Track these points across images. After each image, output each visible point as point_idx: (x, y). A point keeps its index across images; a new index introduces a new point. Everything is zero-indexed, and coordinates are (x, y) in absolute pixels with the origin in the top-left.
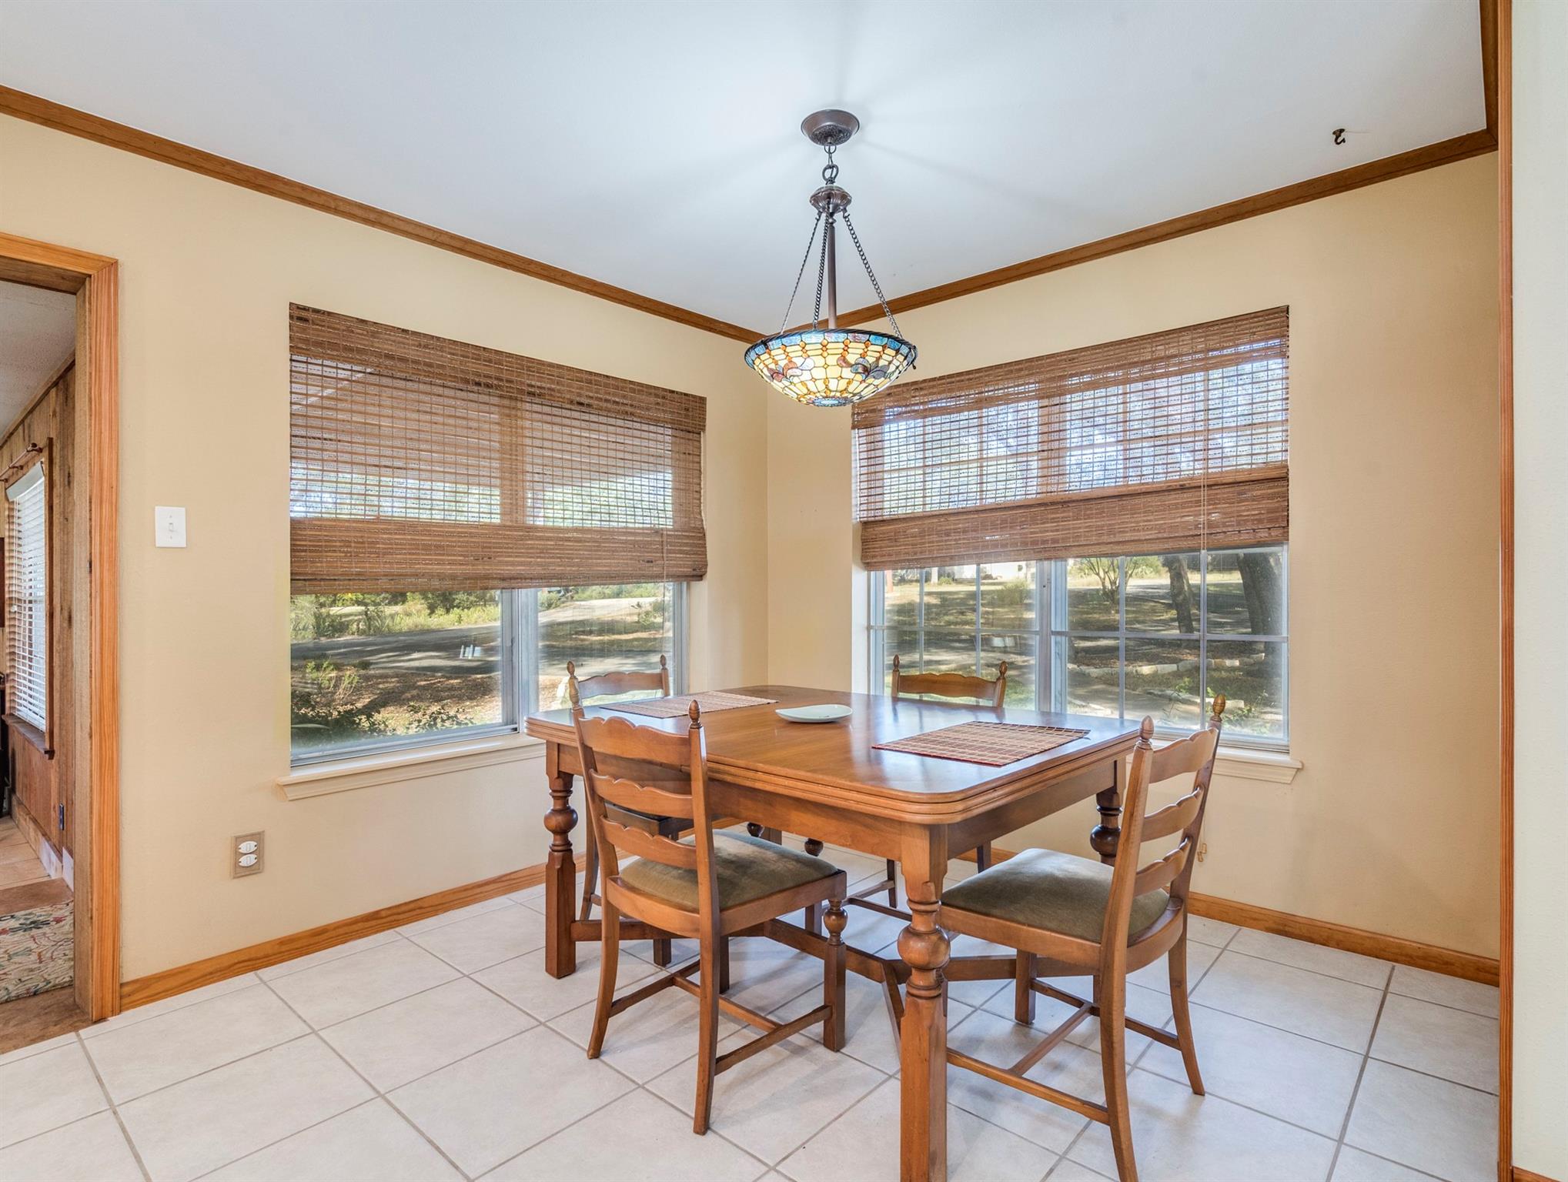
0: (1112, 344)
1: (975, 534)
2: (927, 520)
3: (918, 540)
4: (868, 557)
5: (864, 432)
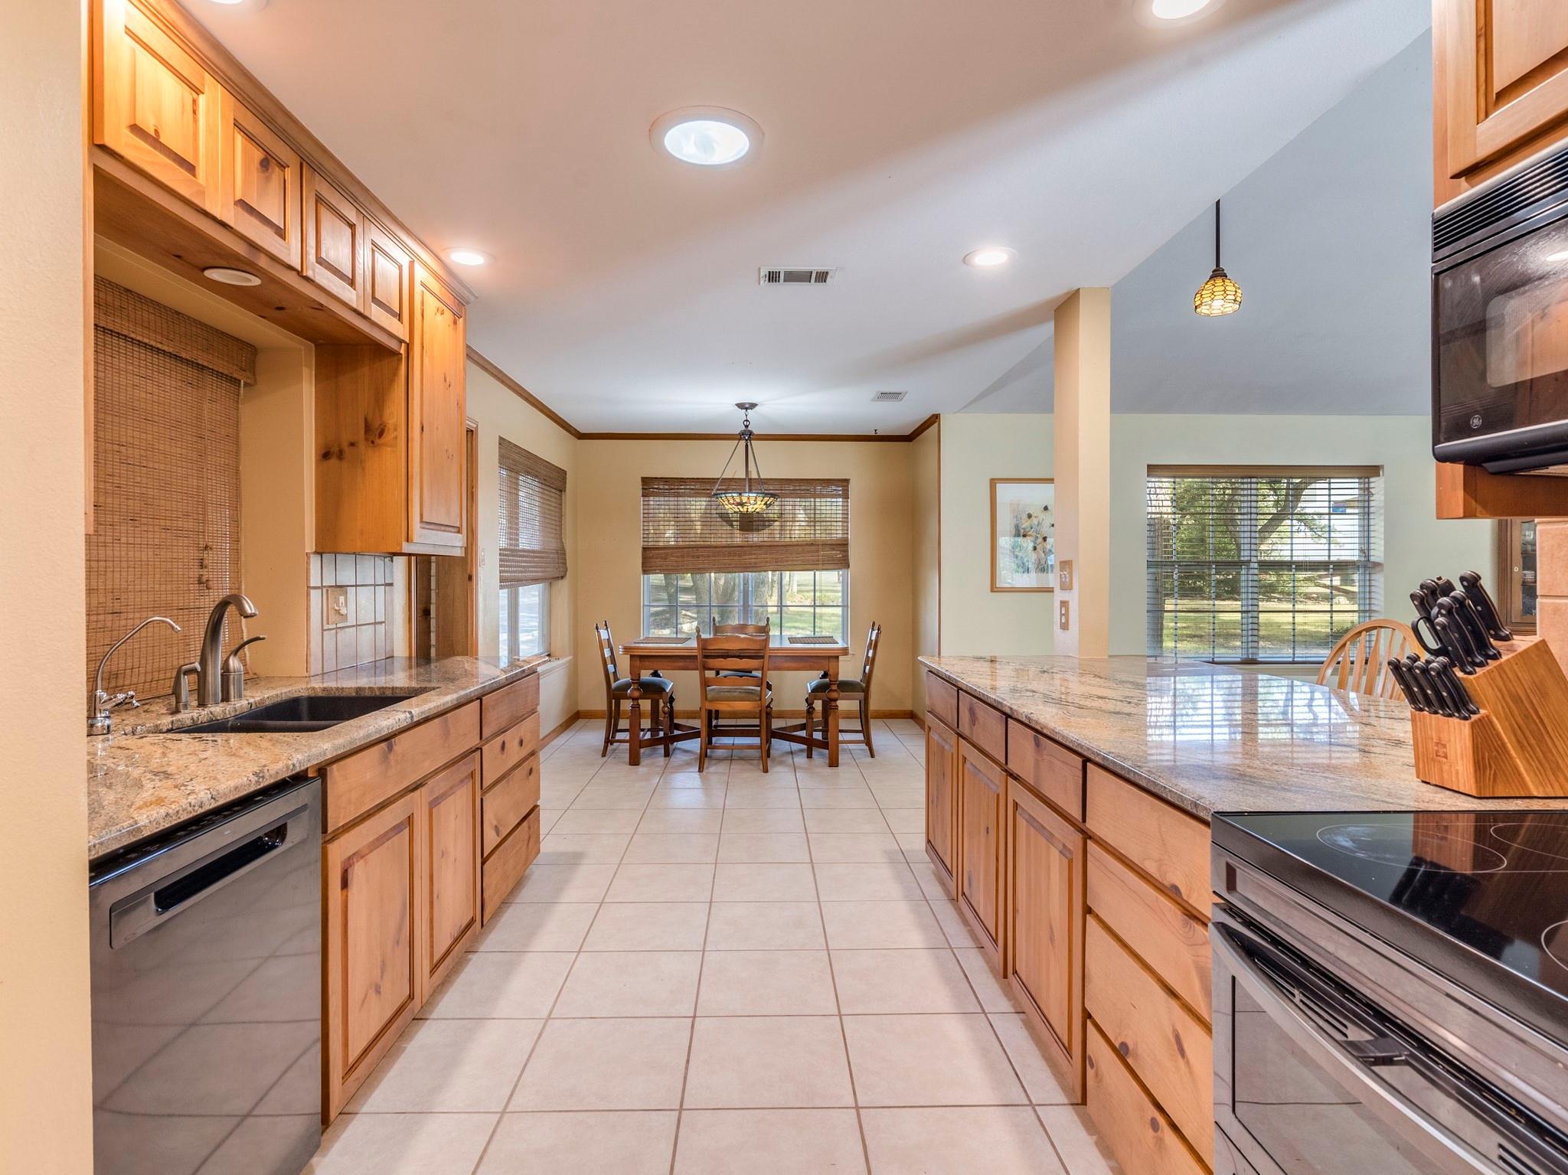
1: (713, 558)
2: (685, 550)
3: (680, 559)
4: (646, 567)
5: (647, 499)
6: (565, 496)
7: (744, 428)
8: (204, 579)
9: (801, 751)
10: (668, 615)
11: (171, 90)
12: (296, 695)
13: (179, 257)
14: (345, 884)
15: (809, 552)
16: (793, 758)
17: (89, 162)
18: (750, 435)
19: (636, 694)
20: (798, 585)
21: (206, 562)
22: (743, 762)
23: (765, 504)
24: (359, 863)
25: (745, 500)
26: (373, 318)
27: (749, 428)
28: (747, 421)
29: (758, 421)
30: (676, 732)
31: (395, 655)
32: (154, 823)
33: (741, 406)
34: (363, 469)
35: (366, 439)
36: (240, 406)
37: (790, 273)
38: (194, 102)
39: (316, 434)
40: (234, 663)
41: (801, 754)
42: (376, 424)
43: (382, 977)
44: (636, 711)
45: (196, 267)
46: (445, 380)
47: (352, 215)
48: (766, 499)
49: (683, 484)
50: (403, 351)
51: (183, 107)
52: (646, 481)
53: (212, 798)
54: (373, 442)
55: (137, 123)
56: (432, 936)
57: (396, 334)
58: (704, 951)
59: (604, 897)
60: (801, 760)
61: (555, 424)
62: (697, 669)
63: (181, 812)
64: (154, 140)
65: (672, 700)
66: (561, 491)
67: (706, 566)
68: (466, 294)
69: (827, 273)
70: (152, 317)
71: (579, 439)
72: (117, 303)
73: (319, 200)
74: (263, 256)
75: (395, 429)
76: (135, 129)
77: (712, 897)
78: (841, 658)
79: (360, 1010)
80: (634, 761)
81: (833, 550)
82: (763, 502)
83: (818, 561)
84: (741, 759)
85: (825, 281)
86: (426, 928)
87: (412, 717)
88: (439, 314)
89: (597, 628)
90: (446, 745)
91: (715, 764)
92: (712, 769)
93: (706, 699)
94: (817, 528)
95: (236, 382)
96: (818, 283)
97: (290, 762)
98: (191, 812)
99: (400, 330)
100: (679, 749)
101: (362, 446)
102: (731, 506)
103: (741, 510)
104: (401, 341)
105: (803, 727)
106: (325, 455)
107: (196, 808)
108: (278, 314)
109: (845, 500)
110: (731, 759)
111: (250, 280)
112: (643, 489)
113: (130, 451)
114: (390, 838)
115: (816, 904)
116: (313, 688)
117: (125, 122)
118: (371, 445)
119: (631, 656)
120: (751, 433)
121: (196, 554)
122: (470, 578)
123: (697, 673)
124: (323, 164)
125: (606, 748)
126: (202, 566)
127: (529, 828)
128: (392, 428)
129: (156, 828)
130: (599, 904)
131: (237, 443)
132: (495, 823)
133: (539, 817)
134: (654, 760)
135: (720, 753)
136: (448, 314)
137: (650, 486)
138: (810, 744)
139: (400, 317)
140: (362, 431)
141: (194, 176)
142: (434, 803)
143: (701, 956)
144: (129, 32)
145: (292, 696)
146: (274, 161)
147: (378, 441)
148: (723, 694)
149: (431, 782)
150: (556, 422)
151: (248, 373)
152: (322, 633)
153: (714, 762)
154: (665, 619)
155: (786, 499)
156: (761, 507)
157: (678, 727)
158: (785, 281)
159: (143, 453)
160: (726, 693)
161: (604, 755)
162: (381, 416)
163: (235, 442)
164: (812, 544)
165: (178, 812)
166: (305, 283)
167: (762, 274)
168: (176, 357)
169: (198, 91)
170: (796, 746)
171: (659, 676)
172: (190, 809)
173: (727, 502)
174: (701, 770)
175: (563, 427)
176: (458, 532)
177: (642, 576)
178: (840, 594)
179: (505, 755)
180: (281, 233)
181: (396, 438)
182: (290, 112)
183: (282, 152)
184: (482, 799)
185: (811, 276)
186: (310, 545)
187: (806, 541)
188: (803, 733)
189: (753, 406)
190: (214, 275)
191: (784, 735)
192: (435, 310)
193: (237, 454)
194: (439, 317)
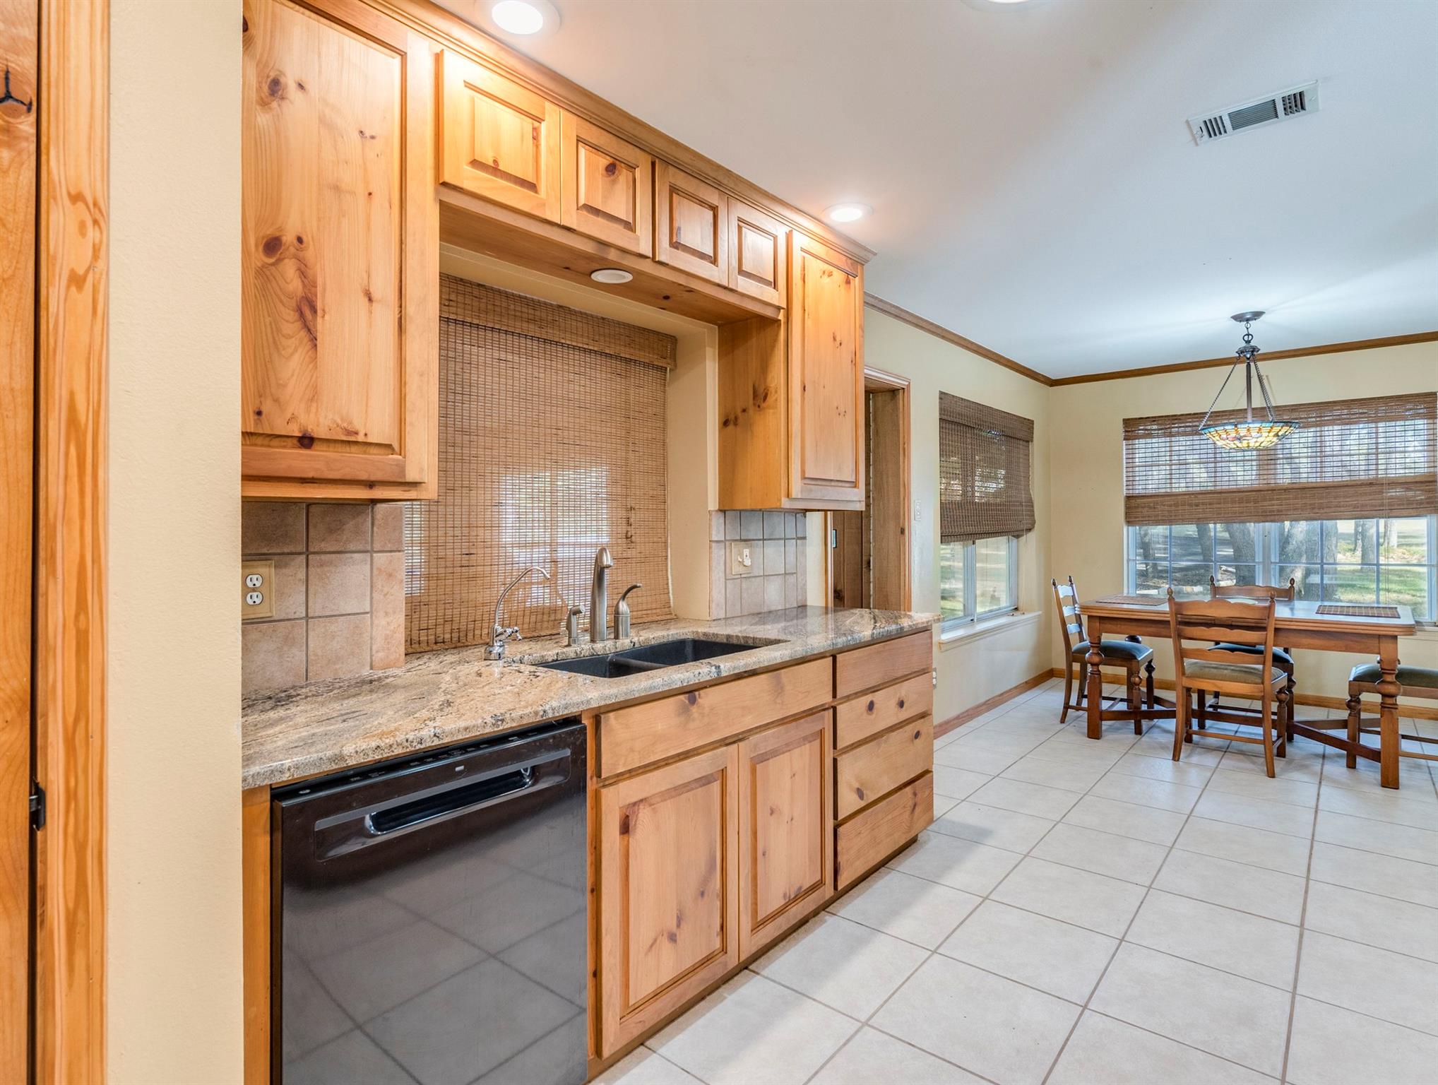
0: (1322, 403)
1: (1218, 506)
2: (1180, 497)
3: (1173, 508)
4: (1131, 518)
5: (1130, 442)
6: (1033, 446)
7: (1244, 344)
8: (629, 534)
9: (1340, 756)
10: (1202, 571)
11: (510, 123)
12: (683, 637)
13: (567, 268)
14: (625, 828)
15: (1365, 494)
16: (1323, 765)
17: (435, 199)
18: (1253, 352)
19: (1096, 659)
20: (1399, 537)
21: (632, 520)
22: (1241, 757)
23: (1277, 435)
24: (645, 811)
25: (1243, 432)
26: (739, 289)
27: (1252, 343)
28: (1248, 335)
29: (1264, 335)
30: (1157, 707)
31: (809, 603)
32: (362, 754)
33: (1239, 318)
34: (752, 432)
35: (754, 404)
36: (667, 388)
37: (1239, 113)
38: (536, 130)
39: (719, 405)
40: (623, 607)
41: (1338, 760)
42: (761, 390)
43: (678, 926)
44: (1095, 678)
45: (583, 274)
46: (835, 339)
47: (714, 198)
48: (1276, 429)
49: (1176, 421)
50: (781, 317)
51: (522, 136)
52: (1129, 424)
53: (435, 735)
54: (759, 406)
55: (476, 158)
56: (755, 892)
57: (771, 302)
58: (1085, 1007)
59: (991, 893)
60: (1337, 769)
61: (1012, 371)
62: (1170, 637)
63: (395, 746)
64: (494, 170)
65: (1150, 669)
66: (1028, 442)
67: (1208, 515)
68: (863, 254)
69: (1301, 94)
70: (580, 324)
71: (1051, 386)
72: (550, 318)
73: (673, 190)
74: (613, 250)
75: (776, 392)
76: (475, 163)
77: (1126, 933)
78: (1401, 640)
79: (646, 954)
80: (1094, 732)
81: (1408, 489)
82: (1272, 434)
83: (1382, 505)
84: (1242, 753)
85: (1303, 108)
86: (745, 883)
87: (720, 672)
88: (826, 276)
89: (1054, 584)
90: (779, 701)
91: (1200, 754)
92: (1195, 759)
93: (1183, 674)
94: (1380, 462)
95: (664, 369)
96: (1291, 115)
97: (541, 708)
98: (407, 747)
99: (775, 297)
100: (1159, 727)
101: (751, 411)
102: (1224, 442)
103: (1240, 445)
104: (779, 308)
105: (1343, 724)
106: (725, 423)
107: (414, 744)
108: (665, 303)
109: (1431, 421)
110: (1225, 751)
111: (624, 277)
112: (1126, 431)
113: (566, 433)
114: (692, 789)
115: (1289, 996)
116: (697, 632)
117: (465, 158)
118: (757, 409)
119: (1089, 616)
120: (1254, 350)
121: (624, 514)
122: (903, 531)
123: (1170, 641)
124: (678, 157)
125: (1065, 714)
126: (629, 524)
127: (915, 794)
128: (773, 391)
129: (364, 759)
130: (981, 899)
131: (664, 420)
132: (857, 785)
133: (932, 783)
134: (1118, 736)
135: (1211, 741)
136: (838, 276)
137: (1132, 428)
138: (1353, 752)
139: (775, 285)
140: (751, 397)
141: (536, 192)
142: (759, 760)
143: (1079, 1013)
144: (468, 85)
145: (679, 638)
146: (623, 165)
147: (763, 405)
148: (1207, 670)
149: (754, 739)
150: (1017, 371)
151: (669, 361)
152: (726, 583)
153: (1199, 750)
154: (1199, 575)
155: (1326, 428)
156: (1268, 439)
157: (1159, 701)
158: (1234, 128)
159: (577, 434)
160: (1213, 670)
161: (1063, 721)
162: (765, 382)
163: (661, 419)
164: (1371, 484)
165: (391, 746)
166: (662, 268)
167: (1196, 129)
168: (602, 354)
169: (540, 120)
170: (1331, 750)
171: (1137, 641)
172: (405, 744)
173: (1217, 438)
174: (1176, 757)
175: (1027, 375)
176: (855, 487)
177: (1125, 529)
178: (1425, 548)
179: (874, 715)
180: (630, 226)
181: (776, 400)
182: (636, 118)
183: (628, 153)
184: (835, 761)
185: (1275, 107)
186: (713, 503)
187: (1360, 480)
188: (1342, 734)
189: (1257, 315)
190: (599, 277)
191: (1311, 731)
192: (820, 273)
193: (664, 429)
194: (826, 280)
